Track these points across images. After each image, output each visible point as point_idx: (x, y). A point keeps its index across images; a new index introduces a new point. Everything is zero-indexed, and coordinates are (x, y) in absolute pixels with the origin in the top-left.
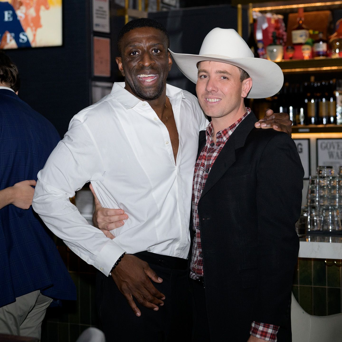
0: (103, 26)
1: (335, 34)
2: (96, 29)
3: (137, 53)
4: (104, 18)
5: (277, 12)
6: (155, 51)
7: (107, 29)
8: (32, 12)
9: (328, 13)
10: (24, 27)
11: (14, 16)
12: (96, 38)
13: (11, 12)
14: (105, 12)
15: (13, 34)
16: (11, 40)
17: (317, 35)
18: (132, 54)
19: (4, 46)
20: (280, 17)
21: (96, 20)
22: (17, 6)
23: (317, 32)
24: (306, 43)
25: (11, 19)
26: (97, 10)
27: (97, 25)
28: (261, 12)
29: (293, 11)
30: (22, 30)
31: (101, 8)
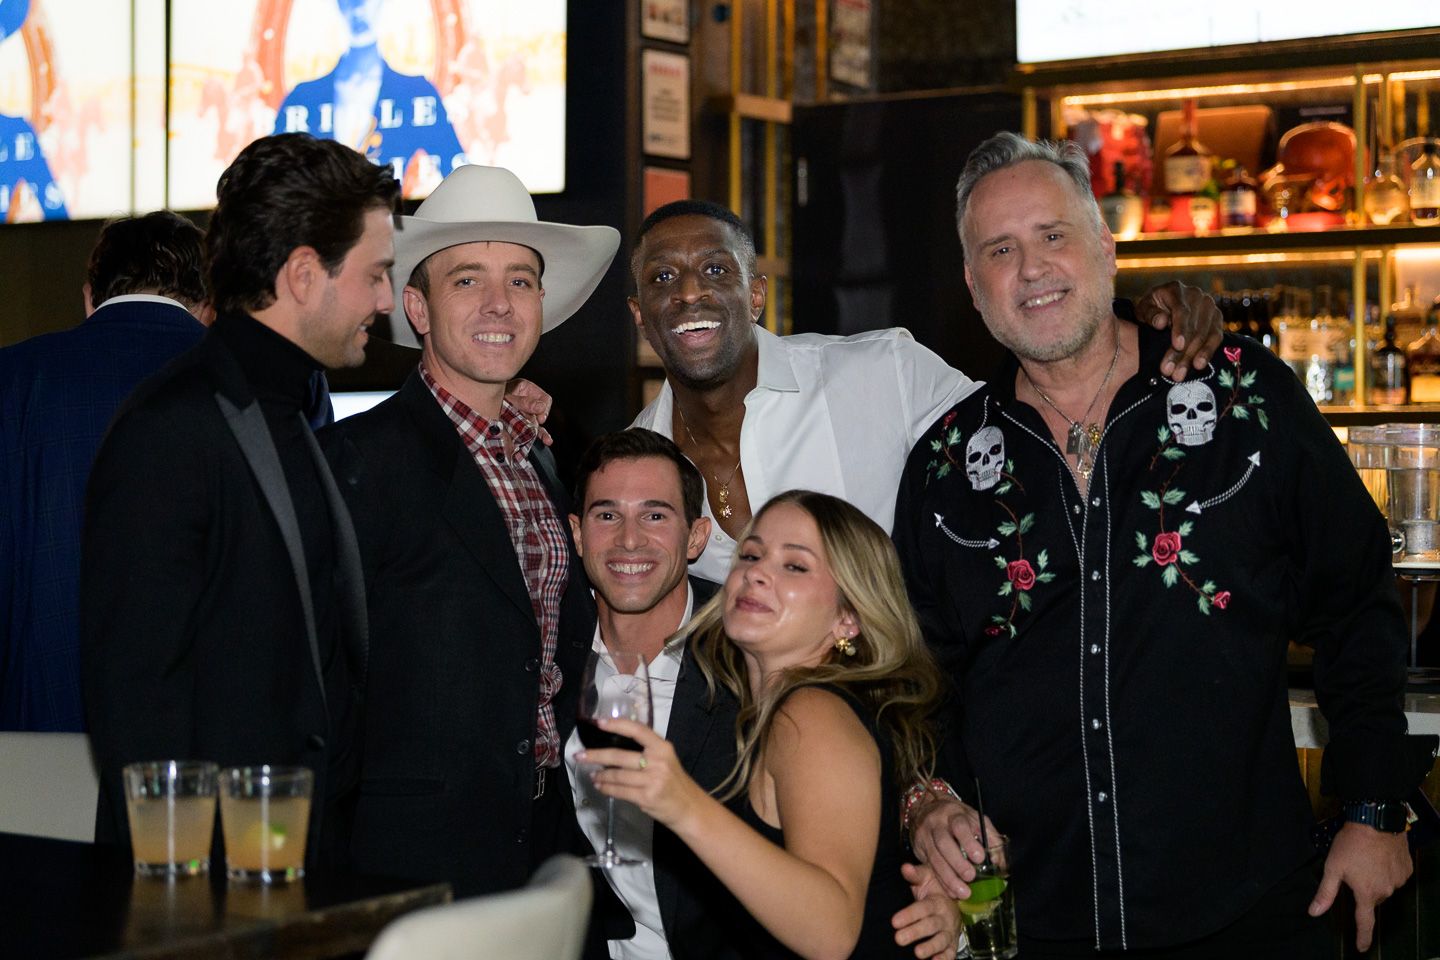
0: (671, 141)
1: (1279, 168)
2: (652, 148)
3: (670, 276)
4: (675, 120)
5: (1130, 109)
6: (712, 270)
7: (680, 149)
8: (486, 104)
9: (1263, 111)
10: (463, 141)
11: (440, 111)
12: (651, 172)
13: (431, 101)
14: (676, 102)
15: (436, 160)
16: (430, 175)
17: (1229, 172)
18: (658, 280)
19: (411, 189)
20: (1139, 120)
21: (652, 125)
22: (448, 84)
23: (1230, 164)
24: (1205, 193)
25: (432, 120)
26: (657, 99)
27: (656, 138)
28: (1088, 108)
29: (1169, 106)
30: (457, 149)
31: (666, 92)
